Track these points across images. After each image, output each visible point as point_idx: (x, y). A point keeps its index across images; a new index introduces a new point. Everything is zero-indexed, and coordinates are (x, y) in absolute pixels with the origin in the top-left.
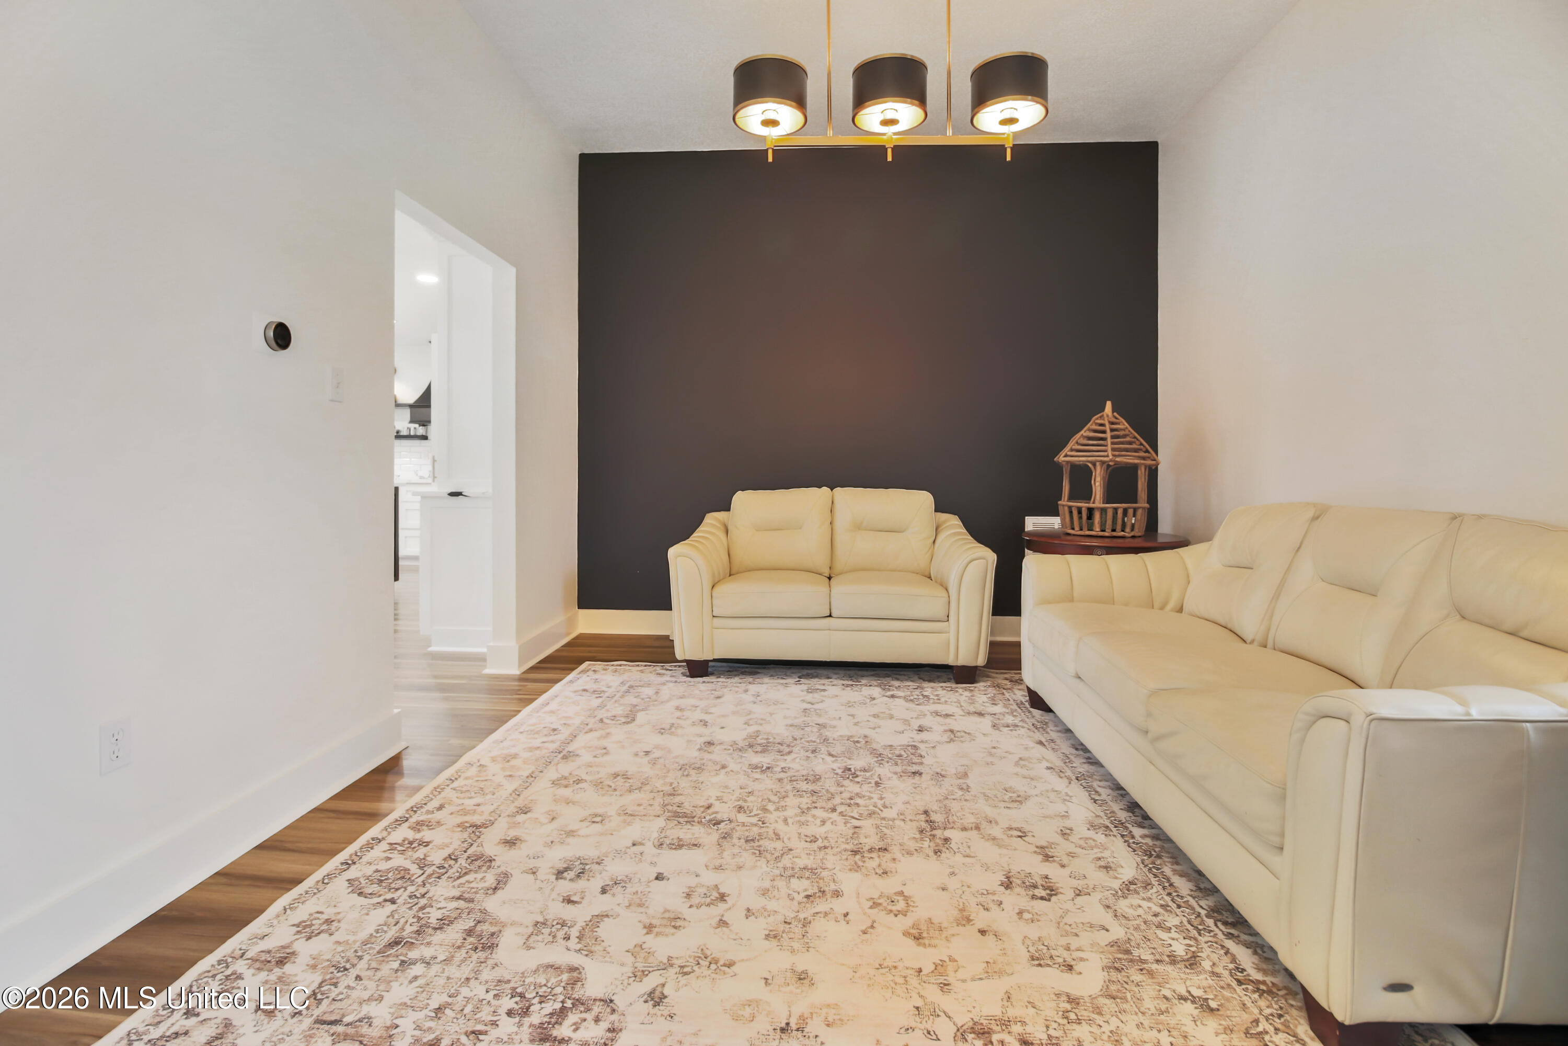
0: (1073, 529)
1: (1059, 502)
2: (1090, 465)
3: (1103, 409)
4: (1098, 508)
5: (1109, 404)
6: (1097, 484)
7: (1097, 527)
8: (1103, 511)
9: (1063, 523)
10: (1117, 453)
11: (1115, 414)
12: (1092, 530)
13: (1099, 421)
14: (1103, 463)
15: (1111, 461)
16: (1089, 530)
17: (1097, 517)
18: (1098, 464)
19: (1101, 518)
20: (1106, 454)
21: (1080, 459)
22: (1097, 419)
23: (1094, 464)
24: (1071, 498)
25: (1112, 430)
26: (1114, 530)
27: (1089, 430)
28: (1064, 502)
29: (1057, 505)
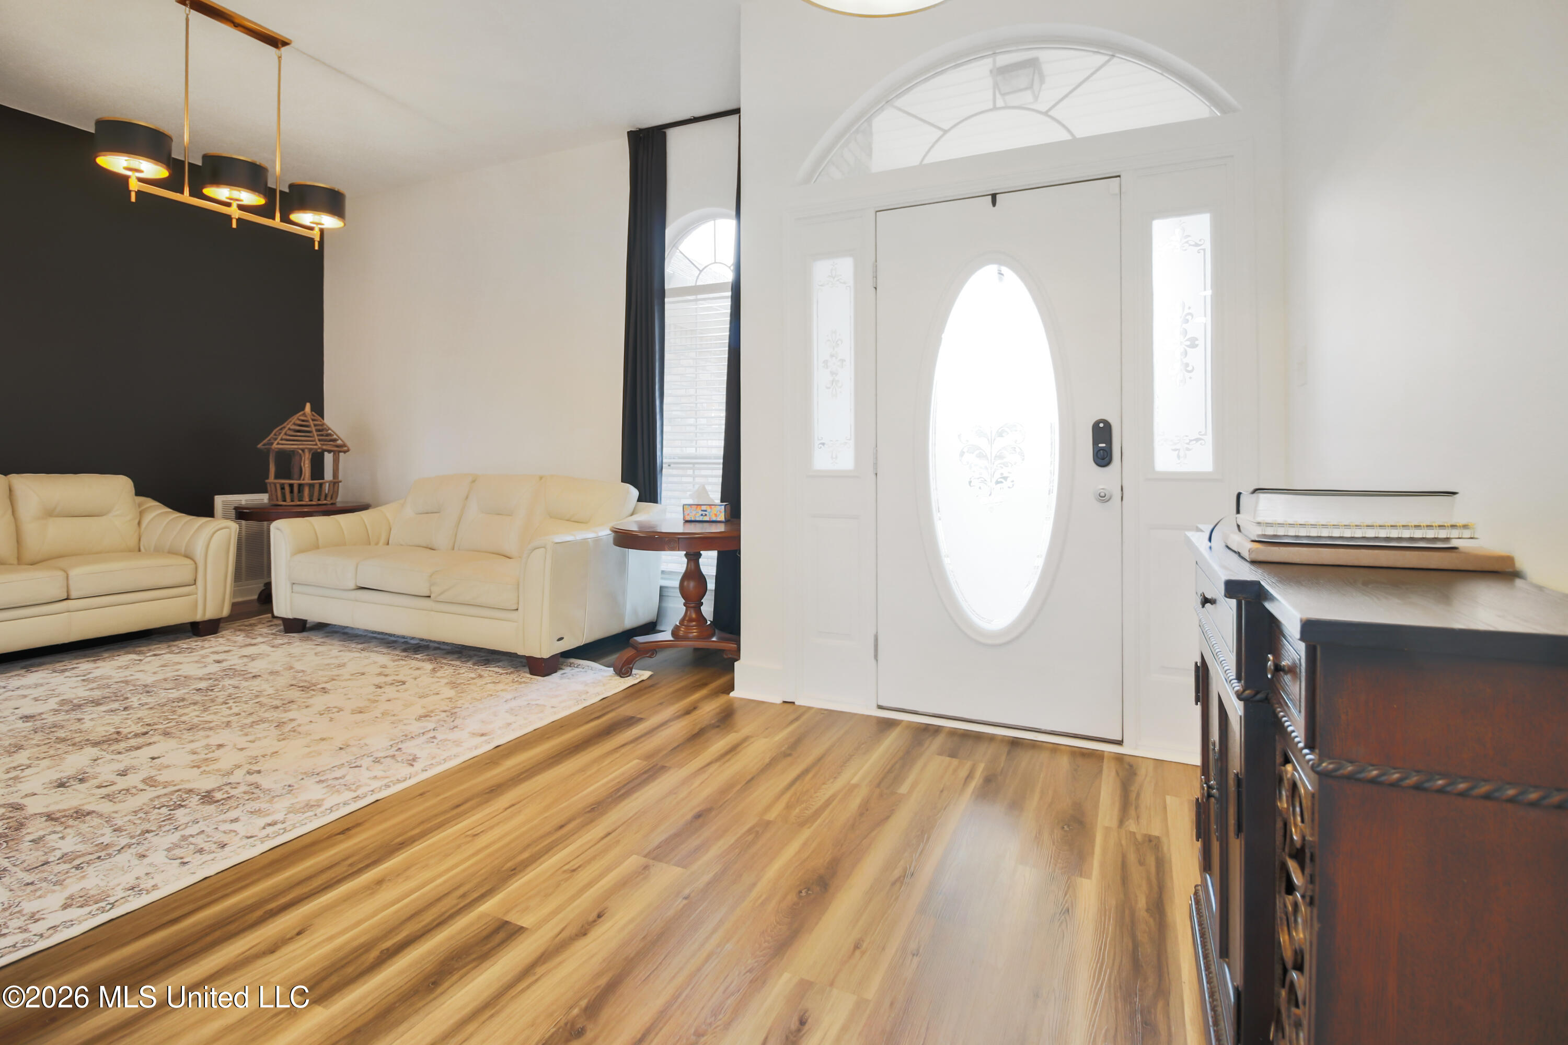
0: (285, 501)
1: (267, 481)
2: (300, 451)
3: (303, 408)
4: (307, 484)
5: (308, 406)
6: (307, 465)
7: (306, 498)
8: (311, 486)
9: (270, 499)
10: (322, 443)
11: (313, 413)
12: (302, 501)
13: (302, 418)
14: (310, 450)
15: (319, 448)
16: (299, 501)
17: (306, 491)
18: (306, 450)
19: (310, 491)
20: (314, 443)
21: (288, 446)
22: (300, 416)
23: (303, 450)
24: (276, 477)
25: (315, 425)
26: (319, 500)
27: (295, 424)
28: (271, 479)
29: (266, 484)
